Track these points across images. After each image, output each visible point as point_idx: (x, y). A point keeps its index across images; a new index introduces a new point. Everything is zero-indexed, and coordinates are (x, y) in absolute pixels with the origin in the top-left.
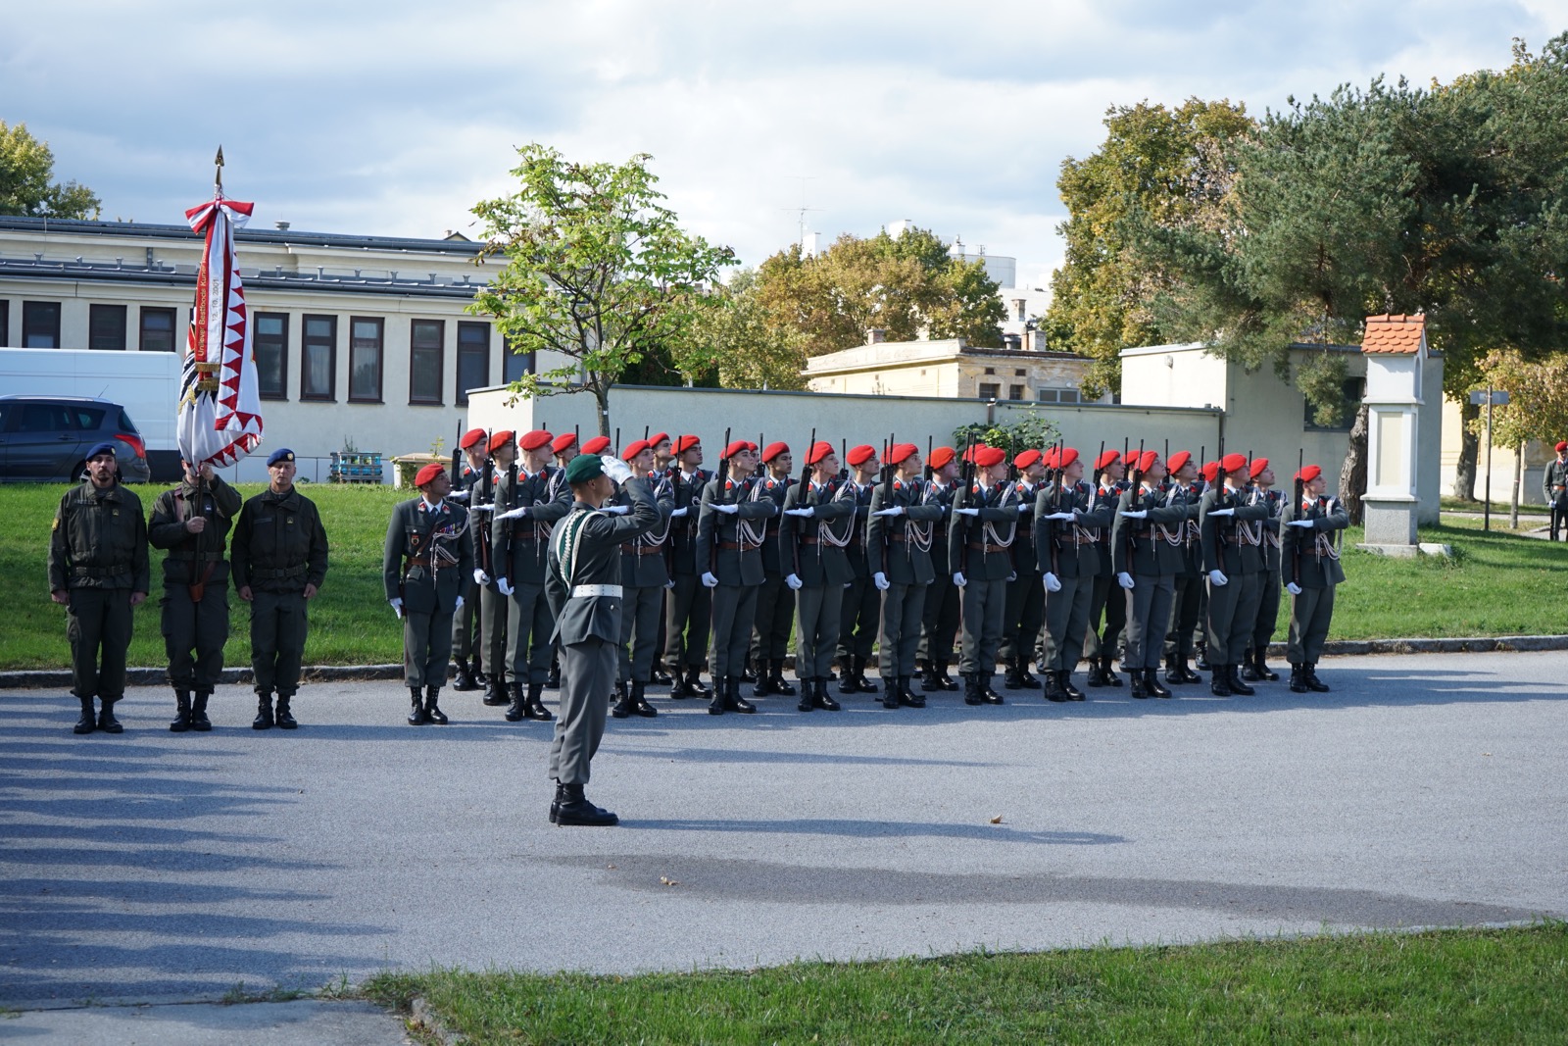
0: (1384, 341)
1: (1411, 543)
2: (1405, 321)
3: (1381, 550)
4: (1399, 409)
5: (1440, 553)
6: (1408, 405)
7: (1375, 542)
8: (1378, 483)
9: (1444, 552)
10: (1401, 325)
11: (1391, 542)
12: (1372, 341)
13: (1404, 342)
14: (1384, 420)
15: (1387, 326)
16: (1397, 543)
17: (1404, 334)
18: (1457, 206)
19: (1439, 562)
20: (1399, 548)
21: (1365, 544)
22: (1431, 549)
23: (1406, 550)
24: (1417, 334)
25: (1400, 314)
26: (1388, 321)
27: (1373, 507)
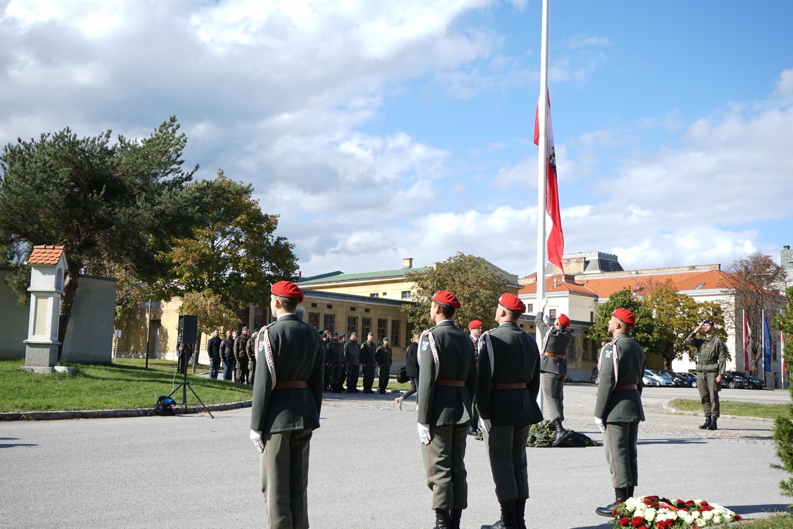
0: (41, 258)
1: (50, 366)
2: (54, 248)
3: (33, 370)
4: (47, 295)
5: (65, 371)
6: (51, 293)
7: (30, 365)
8: (34, 334)
9: (67, 371)
10: (51, 251)
11: (39, 366)
12: (34, 258)
13: (51, 259)
14: (39, 300)
15: (44, 251)
16: (42, 366)
17: (51, 255)
18: (96, 196)
19: (62, 376)
20: (42, 369)
21: (25, 367)
22: (60, 369)
23: (46, 370)
24: (59, 255)
25: (51, 245)
26: (45, 248)
27: (31, 347)
